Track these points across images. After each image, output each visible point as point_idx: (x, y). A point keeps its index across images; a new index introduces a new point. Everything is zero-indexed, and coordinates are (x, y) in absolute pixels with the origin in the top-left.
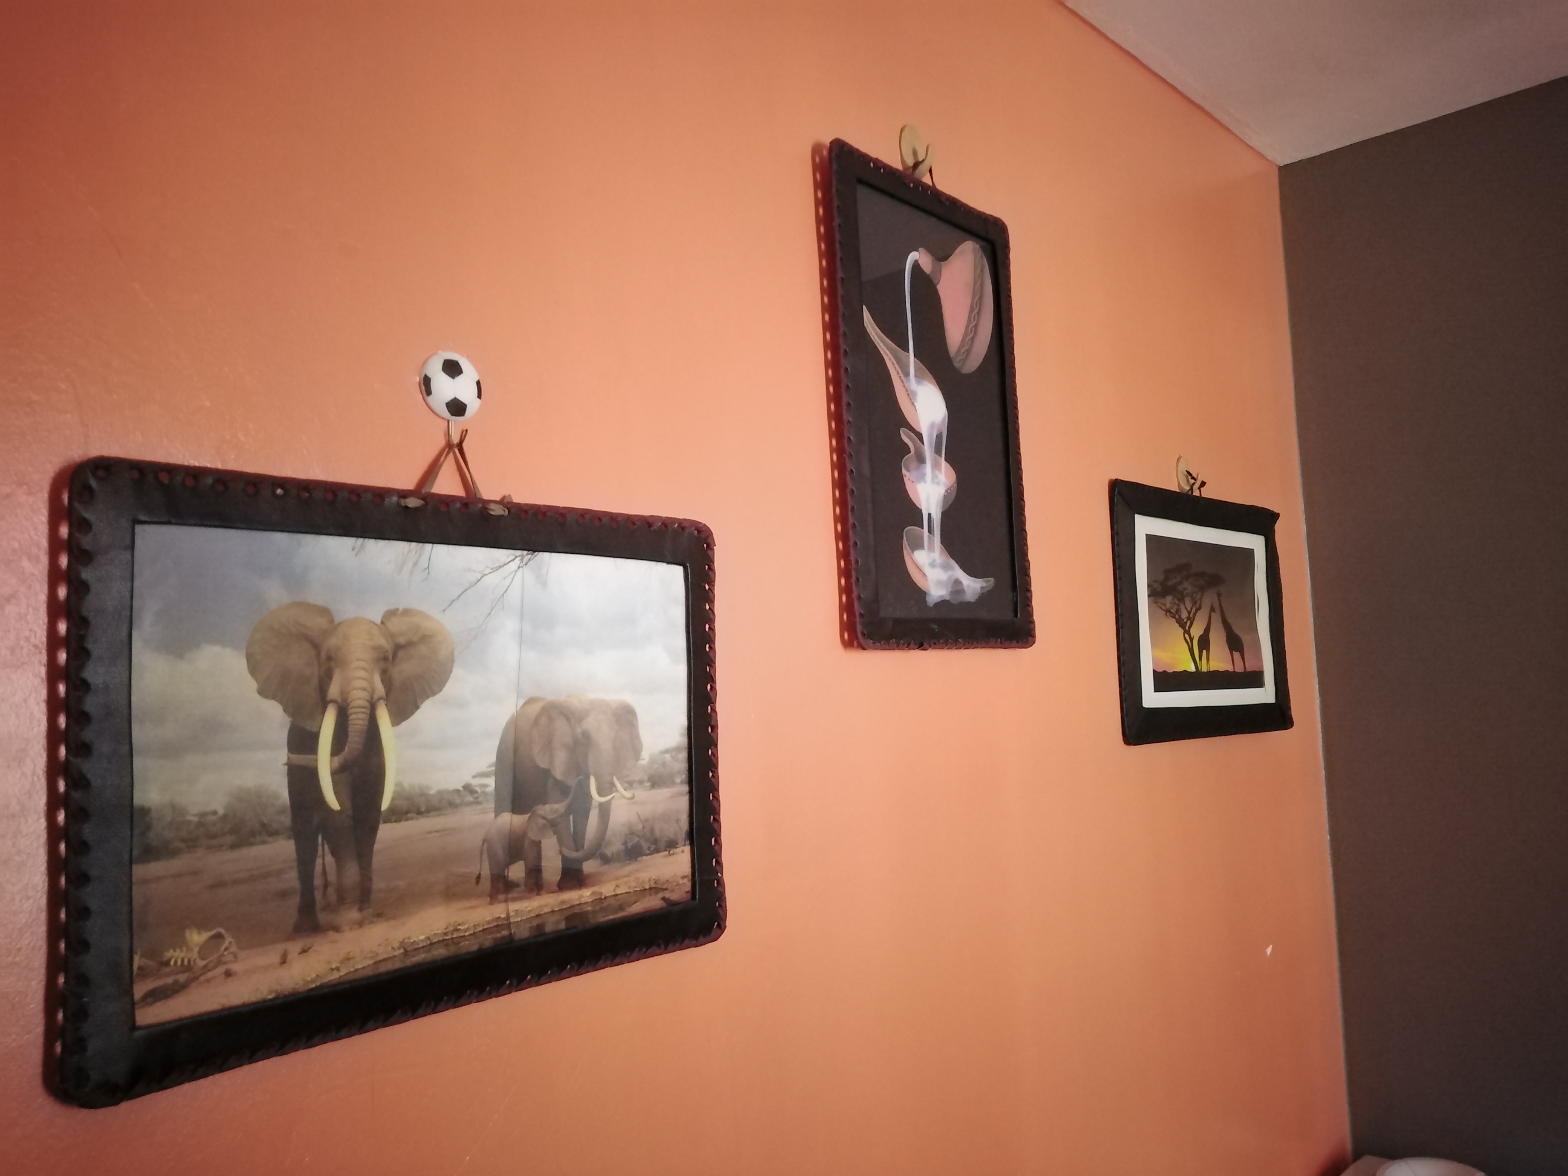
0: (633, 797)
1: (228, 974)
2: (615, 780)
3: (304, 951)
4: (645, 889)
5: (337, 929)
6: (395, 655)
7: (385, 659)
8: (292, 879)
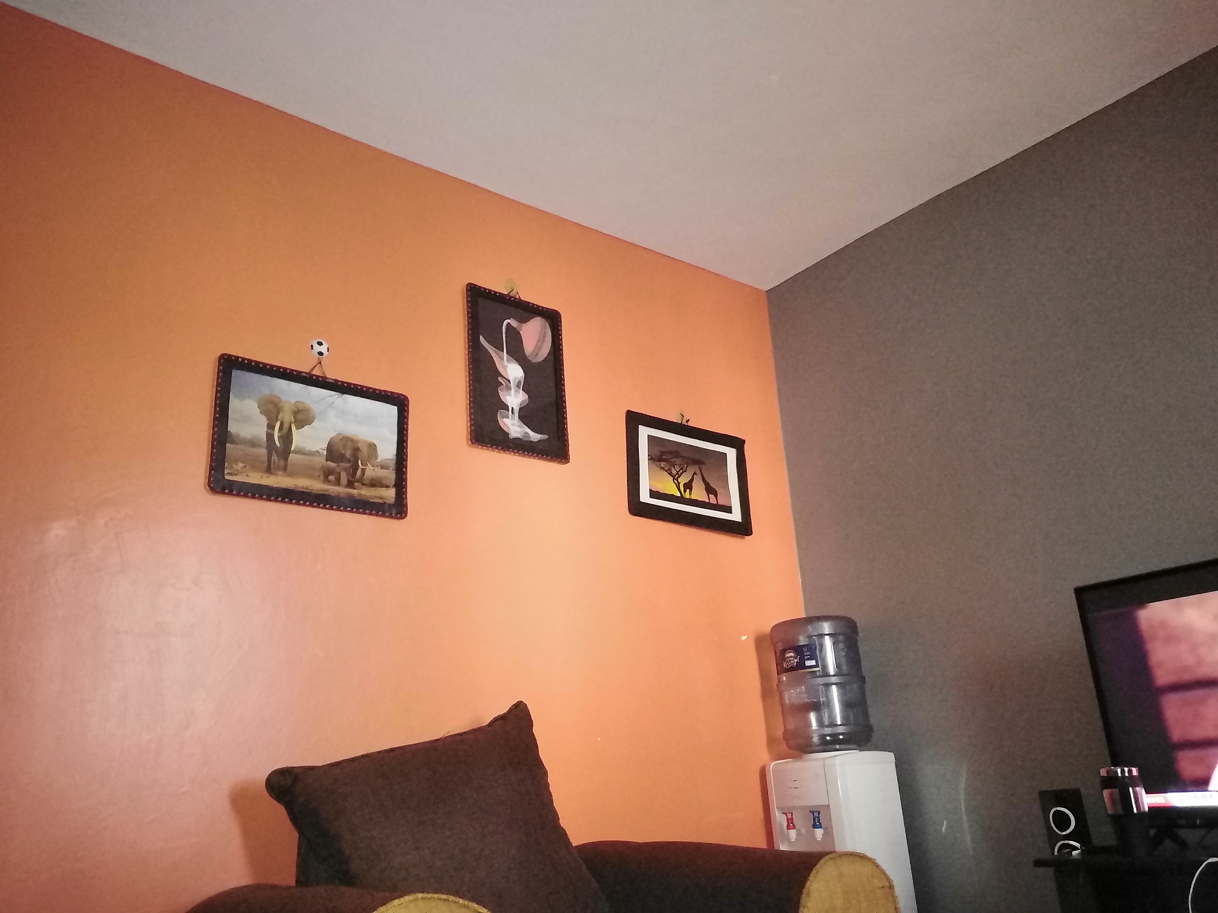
0: (374, 469)
1: (247, 476)
2: (368, 463)
3: (267, 477)
4: (377, 497)
5: (277, 475)
6: (297, 413)
7: (295, 413)
8: (265, 458)
